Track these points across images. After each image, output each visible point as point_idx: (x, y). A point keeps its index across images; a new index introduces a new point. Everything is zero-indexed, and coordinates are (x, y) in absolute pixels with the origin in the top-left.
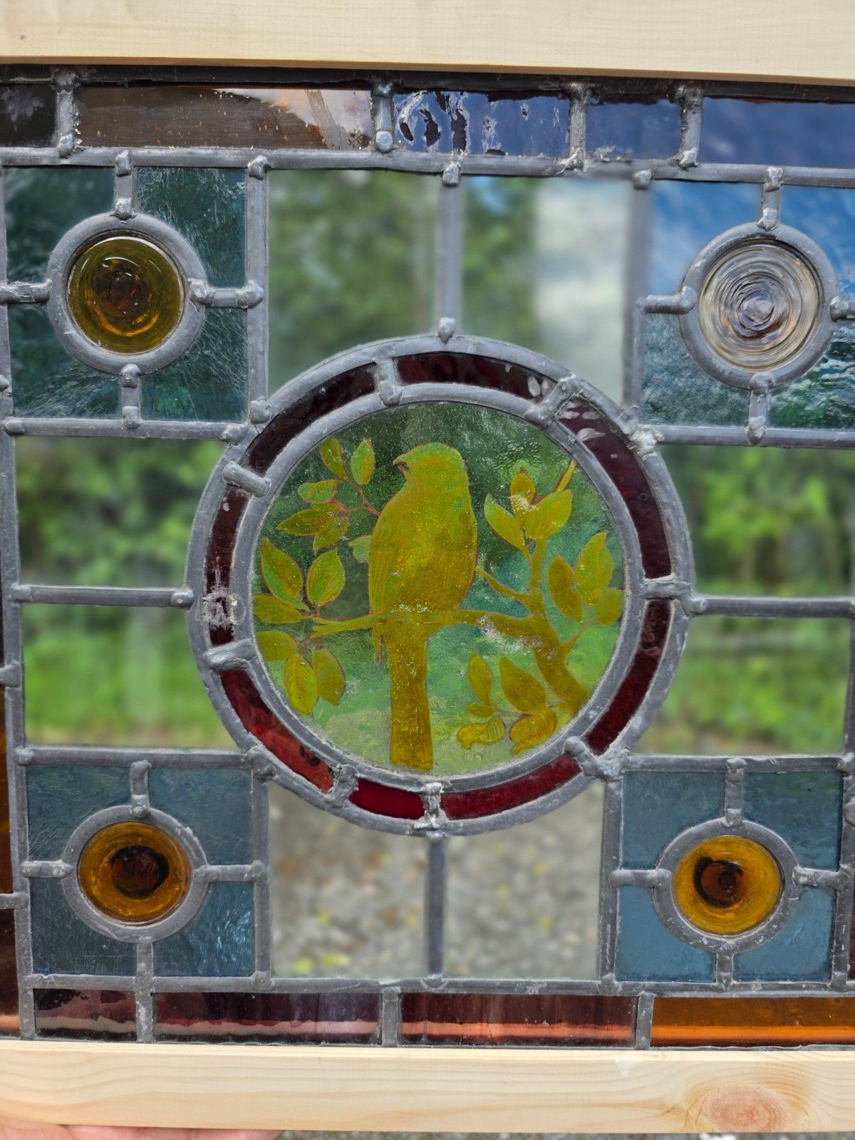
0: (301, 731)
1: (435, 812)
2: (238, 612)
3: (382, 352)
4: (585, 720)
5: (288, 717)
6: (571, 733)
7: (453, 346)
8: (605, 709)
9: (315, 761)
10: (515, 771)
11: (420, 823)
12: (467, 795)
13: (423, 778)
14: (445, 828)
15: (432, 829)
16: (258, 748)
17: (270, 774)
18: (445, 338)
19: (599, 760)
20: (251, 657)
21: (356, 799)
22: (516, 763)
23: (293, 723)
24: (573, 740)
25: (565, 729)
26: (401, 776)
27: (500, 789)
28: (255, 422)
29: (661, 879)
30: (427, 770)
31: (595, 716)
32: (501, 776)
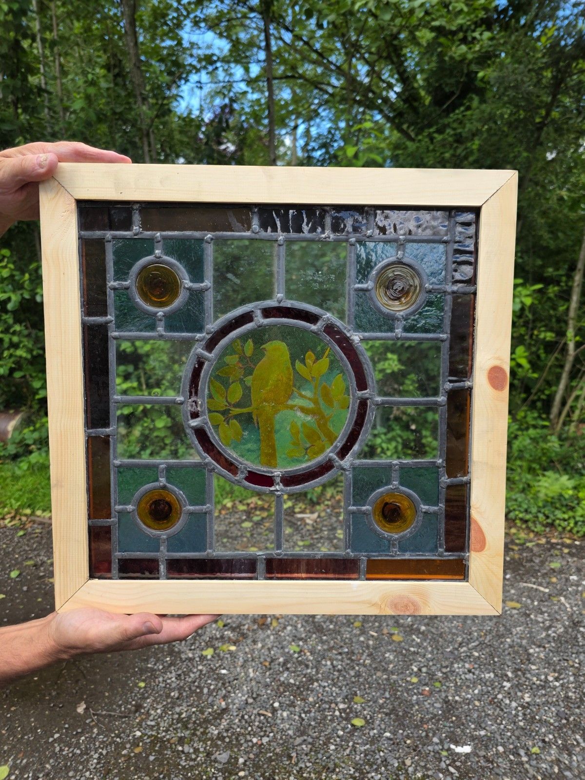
0: (225, 452)
1: (278, 484)
2: (201, 406)
3: (256, 307)
4: (336, 447)
5: (221, 446)
6: (331, 452)
7: (283, 304)
8: (344, 442)
9: (232, 464)
10: (309, 467)
11: (272, 488)
12: (291, 477)
13: (273, 470)
14: (282, 490)
15: (277, 491)
16: (209, 459)
17: (214, 469)
18: (280, 302)
19: (342, 463)
20: (206, 423)
21: (247, 479)
22: (309, 464)
23: (223, 449)
24: (331, 454)
25: (328, 450)
26: (265, 469)
27: (303, 475)
28: (208, 334)
29: (367, 510)
30: (275, 467)
31: (340, 445)
32: (304, 469)
